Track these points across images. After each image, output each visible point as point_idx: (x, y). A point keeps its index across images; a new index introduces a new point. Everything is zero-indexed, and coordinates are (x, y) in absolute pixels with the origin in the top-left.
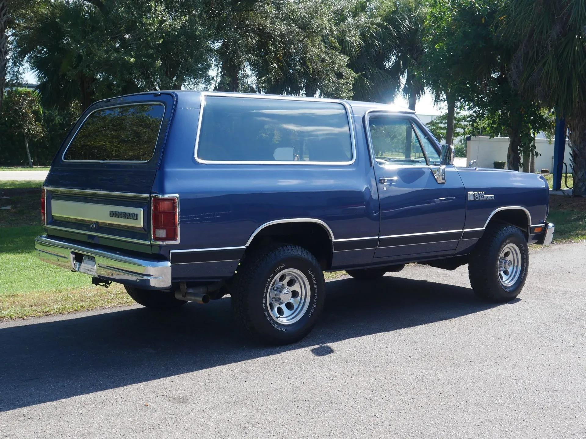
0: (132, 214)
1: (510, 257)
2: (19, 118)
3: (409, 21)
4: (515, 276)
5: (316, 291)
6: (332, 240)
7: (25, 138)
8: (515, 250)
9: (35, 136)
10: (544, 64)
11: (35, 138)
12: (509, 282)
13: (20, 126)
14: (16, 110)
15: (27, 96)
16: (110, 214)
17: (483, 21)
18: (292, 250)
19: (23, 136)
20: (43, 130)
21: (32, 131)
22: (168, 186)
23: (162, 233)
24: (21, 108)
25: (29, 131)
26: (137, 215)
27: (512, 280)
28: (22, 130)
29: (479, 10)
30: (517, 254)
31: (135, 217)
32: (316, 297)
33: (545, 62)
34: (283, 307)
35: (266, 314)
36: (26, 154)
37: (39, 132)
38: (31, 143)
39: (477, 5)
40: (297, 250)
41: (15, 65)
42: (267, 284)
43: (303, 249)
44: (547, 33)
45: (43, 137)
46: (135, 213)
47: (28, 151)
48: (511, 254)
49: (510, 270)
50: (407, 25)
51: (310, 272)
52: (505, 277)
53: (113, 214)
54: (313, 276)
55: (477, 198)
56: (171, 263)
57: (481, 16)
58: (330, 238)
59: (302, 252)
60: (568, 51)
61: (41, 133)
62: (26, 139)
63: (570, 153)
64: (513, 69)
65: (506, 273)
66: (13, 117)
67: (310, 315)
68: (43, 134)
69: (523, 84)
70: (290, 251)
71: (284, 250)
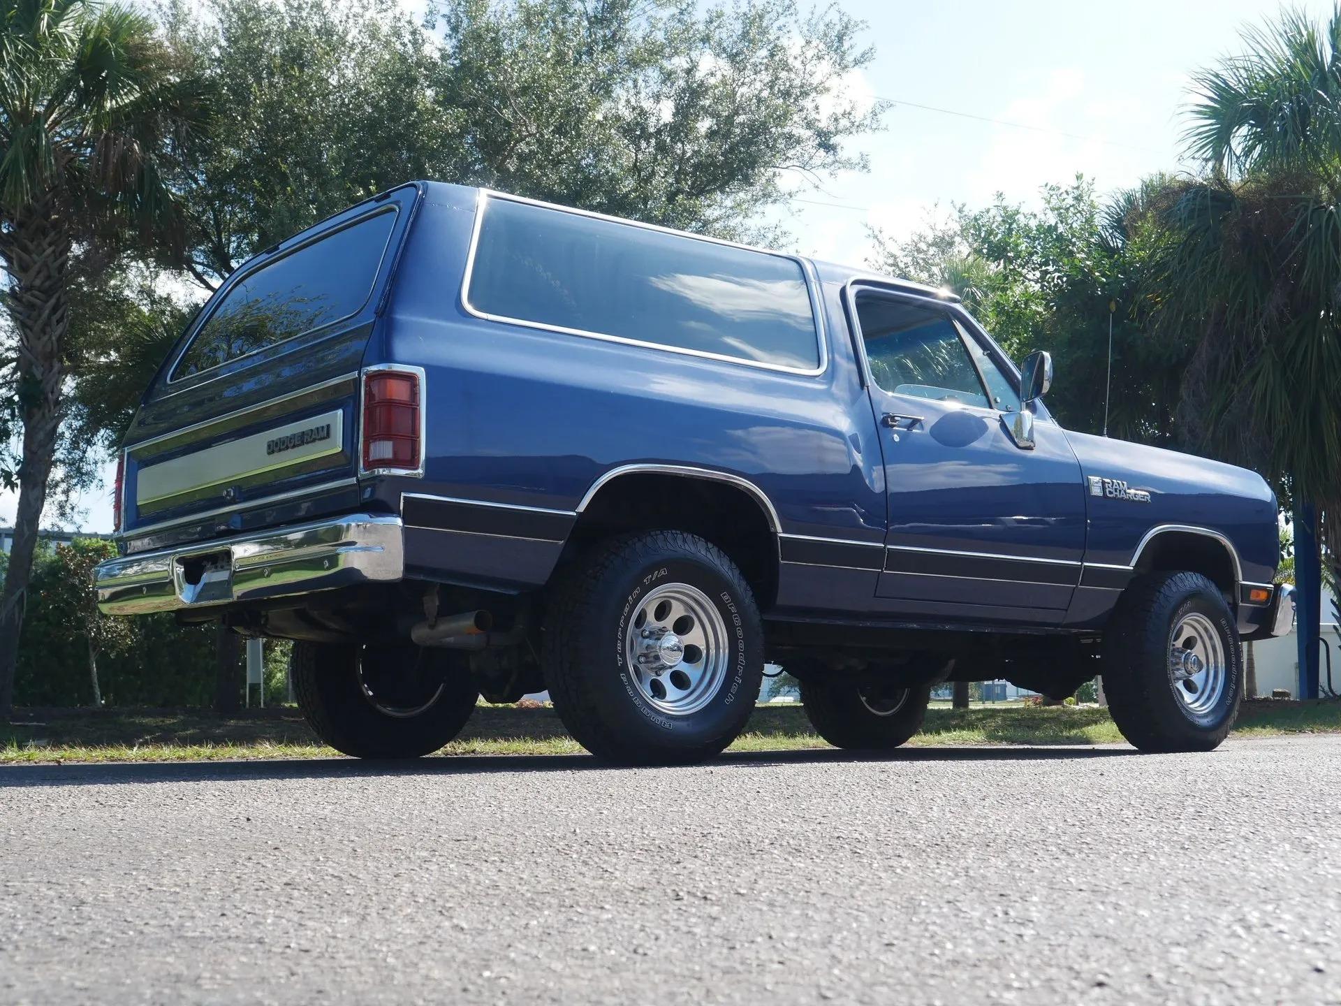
0: (318, 429)
1: (1198, 651)
2: (79, 602)
3: (948, 353)
4: (1213, 689)
5: (741, 646)
6: (776, 533)
7: (91, 649)
8: (1206, 630)
9: (112, 645)
10: (1254, 381)
11: (113, 647)
12: (1202, 705)
13: (81, 623)
14: (73, 585)
15: (100, 556)
16: (269, 446)
17: (1113, 307)
18: (684, 541)
19: (84, 644)
20: (132, 631)
21: (107, 632)
22: (401, 347)
23: (384, 449)
24: (85, 582)
25: (100, 634)
26: (328, 426)
27: (1209, 698)
28: (84, 632)
29: (1103, 285)
30: (1211, 638)
31: (324, 433)
32: (741, 658)
33: (1258, 375)
34: (665, 678)
35: (624, 679)
36: (91, 687)
37: (123, 633)
38: (103, 660)
39: (1097, 274)
40: (695, 543)
41: (75, 444)
42: (626, 610)
43: (710, 545)
44: (1256, 308)
45: (130, 649)
46: (324, 424)
47: (96, 680)
48: (1199, 645)
49: (1197, 678)
50: (944, 359)
51: (726, 598)
52: (1188, 697)
53: (275, 447)
54: (733, 610)
55: (1110, 493)
56: (405, 522)
57: (1107, 298)
58: (772, 530)
59: (708, 550)
60: (1307, 347)
61: (126, 636)
62: (91, 652)
63: (1332, 601)
64: (1185, 397)
65: (1190, 686)
66: (65, 601)
67: (729, 700)
68: (132, 641)
69: (1211, 428)
70: (680, 542)
71: (666, 539)
